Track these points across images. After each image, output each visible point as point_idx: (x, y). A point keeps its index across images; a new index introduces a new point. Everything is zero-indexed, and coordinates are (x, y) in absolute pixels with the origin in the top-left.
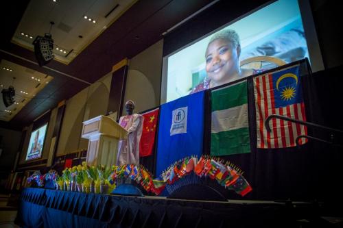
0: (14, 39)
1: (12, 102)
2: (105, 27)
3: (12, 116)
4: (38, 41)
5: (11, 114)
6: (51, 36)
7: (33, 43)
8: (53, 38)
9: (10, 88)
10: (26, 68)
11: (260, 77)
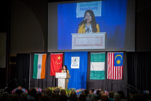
11: (110, 53)
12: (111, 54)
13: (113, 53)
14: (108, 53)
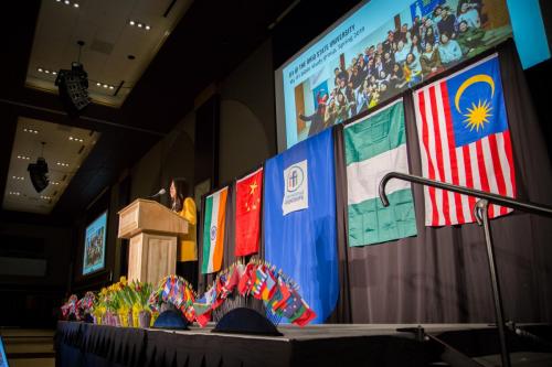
0: (28, 80)
1: (46, 184)
2: (167, 33)
3: (53, 204)
4: (63, 79)
5: (50, 201)
6: (82, 66)
7: (56, 84)
8: (85, 69)
9: (39, 161)
10: (56, 125)
11: (426, 89)
12: (432, 90)
13: (437, 85)
14: (416, 95)
